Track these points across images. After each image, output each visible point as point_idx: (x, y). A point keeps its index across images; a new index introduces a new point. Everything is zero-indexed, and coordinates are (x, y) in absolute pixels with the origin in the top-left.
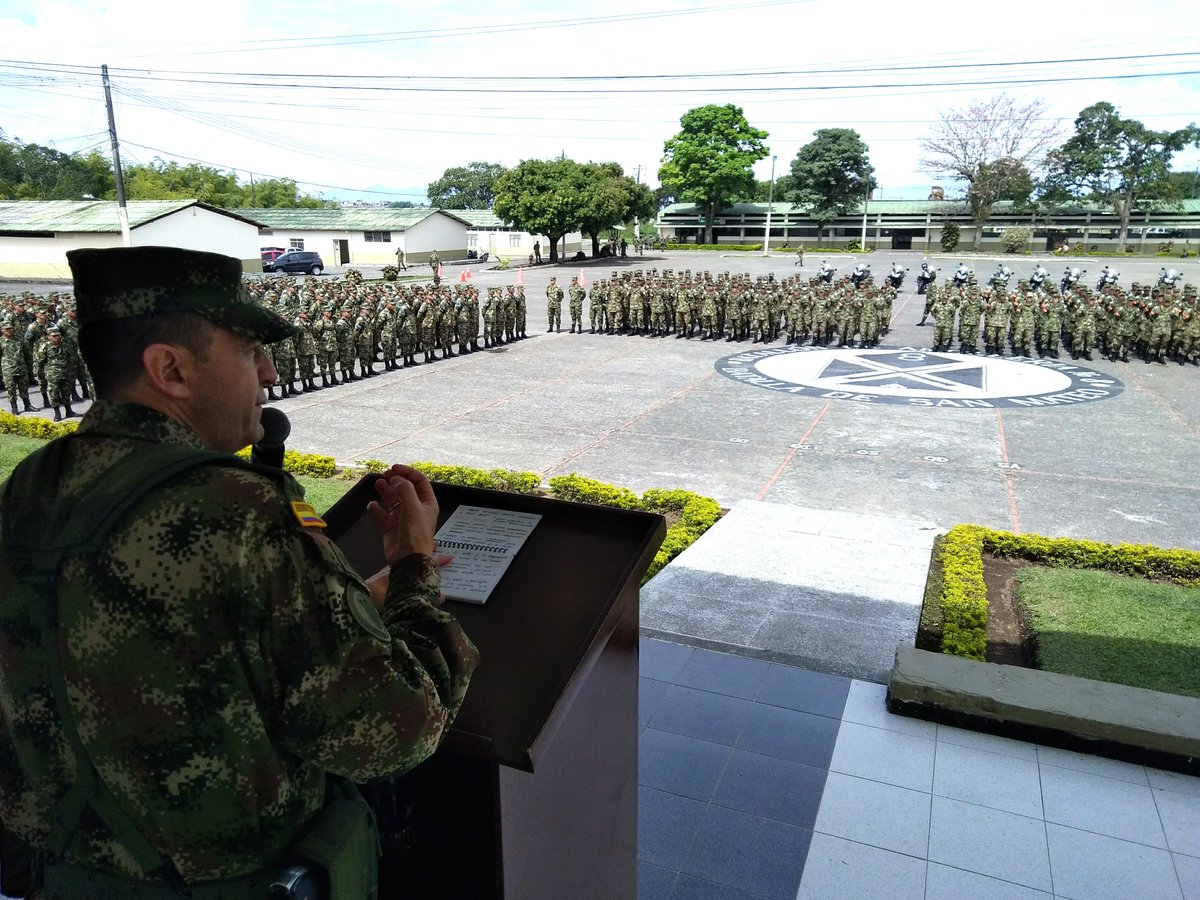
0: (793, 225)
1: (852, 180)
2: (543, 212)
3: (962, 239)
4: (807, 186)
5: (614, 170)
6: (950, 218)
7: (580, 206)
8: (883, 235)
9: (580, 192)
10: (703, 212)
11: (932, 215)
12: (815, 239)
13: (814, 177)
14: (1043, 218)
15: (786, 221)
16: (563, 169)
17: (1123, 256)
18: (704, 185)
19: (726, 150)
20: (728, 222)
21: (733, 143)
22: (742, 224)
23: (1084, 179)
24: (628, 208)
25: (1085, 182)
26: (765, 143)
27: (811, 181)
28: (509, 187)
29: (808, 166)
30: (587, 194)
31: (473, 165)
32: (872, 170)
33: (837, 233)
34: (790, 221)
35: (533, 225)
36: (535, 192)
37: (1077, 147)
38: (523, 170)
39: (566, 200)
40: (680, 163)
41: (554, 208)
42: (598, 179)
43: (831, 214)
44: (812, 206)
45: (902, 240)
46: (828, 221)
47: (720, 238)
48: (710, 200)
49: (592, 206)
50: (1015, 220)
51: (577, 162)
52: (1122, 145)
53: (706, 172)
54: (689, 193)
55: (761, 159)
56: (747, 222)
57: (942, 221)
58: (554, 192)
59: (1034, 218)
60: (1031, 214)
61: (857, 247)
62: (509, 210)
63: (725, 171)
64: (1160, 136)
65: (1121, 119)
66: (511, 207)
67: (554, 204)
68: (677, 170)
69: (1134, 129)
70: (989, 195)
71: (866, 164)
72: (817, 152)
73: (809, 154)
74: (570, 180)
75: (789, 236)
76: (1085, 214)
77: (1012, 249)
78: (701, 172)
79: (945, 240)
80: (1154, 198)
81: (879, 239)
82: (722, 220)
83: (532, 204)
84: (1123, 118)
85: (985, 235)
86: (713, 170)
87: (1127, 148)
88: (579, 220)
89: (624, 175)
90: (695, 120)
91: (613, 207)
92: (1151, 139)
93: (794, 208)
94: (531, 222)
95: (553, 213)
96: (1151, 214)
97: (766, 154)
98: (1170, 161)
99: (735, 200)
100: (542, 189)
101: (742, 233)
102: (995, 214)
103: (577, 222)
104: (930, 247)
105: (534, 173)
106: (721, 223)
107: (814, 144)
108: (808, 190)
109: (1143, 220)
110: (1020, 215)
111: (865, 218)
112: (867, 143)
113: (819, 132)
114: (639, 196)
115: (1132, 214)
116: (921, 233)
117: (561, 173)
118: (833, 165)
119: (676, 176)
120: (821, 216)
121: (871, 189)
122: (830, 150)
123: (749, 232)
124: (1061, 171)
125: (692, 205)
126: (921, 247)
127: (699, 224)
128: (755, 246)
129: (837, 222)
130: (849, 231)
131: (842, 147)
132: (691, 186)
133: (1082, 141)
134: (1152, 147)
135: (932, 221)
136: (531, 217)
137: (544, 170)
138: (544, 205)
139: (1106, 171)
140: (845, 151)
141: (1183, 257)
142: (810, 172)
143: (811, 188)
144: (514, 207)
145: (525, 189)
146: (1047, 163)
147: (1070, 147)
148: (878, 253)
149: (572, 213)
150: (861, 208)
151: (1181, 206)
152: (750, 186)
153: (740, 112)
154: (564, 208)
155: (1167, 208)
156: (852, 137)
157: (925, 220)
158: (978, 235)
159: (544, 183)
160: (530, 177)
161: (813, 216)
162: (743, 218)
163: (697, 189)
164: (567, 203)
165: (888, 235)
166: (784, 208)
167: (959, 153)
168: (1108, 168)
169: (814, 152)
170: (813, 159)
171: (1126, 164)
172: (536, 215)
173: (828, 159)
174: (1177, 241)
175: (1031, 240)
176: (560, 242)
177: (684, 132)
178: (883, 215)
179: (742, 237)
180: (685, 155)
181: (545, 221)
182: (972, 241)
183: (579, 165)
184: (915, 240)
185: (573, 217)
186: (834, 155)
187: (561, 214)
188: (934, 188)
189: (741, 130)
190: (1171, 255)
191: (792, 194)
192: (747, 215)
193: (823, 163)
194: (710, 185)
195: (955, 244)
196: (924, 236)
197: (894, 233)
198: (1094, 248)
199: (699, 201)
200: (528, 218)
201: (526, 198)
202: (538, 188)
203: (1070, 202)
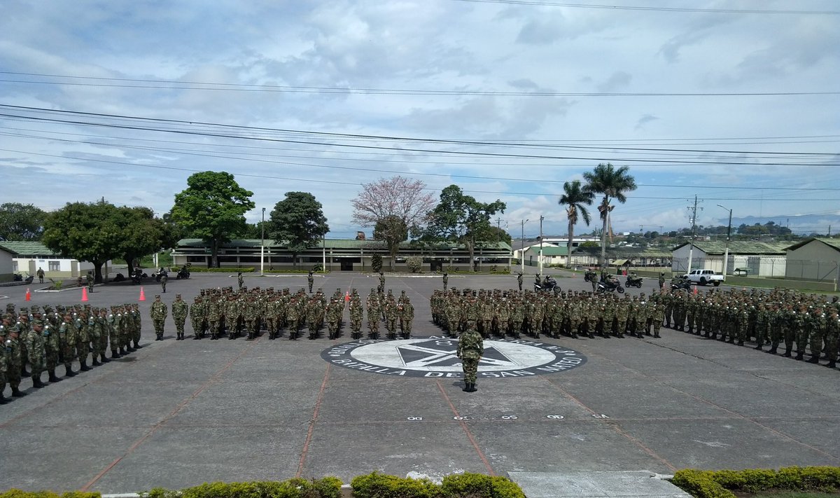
0: (274, 255)
1: (313, 226)
2: (90, 244)
3: (384, 265)
4: (284, 229)
5: (146, 214)
6: (375, 251)
7: (123, 239)
8: (334, 261)
9: (122, 229)
10: (208, 245)
11: (364, 249)
12: (292, 264)
13: (289, 223)
14: (428, 251)
15: (269, 252)
16: (104, 211)
17: (472, 274)
18: (209, 226)
19: (224, 203)
20: (228, 252)
21: (228, 198)
22: (238, 254)
23: (447, 229)
24: (161, 241)
25: (448, 231)
26: (251, 199)
27: (286, 226)
28: (58, 224)
29: (284, 215)
30: (129, 230)
31: (7, 205)
32: (326, 220)
33: (305, 260)
34: (271, 252)
35: (82, 254)
36: (83, 228)
37: (441, 210)
38: (70, 212)
39: (111, 234)
40: (190, 210)
41: (101, 241)
42: (136, 219)
43: (300, 247)
44: (288, 242)
45: (347, 265)
46: (299, 253)
47: (221, 264)
48: (214, 237)
49: (133, 239)
50: (413, 253)
51: (117, 206)
52: (465, 210)
53: (211, 218)
54: (199, 232)
55: (249, 210)
56: (241, 252)
57: (370, 253)
58: (99, 228)
59: (422, 251)
60: (420, 249)
61: (320, 270)
62: (58, 242)
63: (226, 217)
64: (483, 206)
65: (464, 195)
66: (60, 240)
67: (101, 238)
68: (187, 215)
69: (470, 201)
70: (397, 237)
71: (321, 216)
72: (289, 206)
73: (282, 208)
74: (113, 220)
75: (272, 262)
76: (449, 250)
77: (414, 271)
78: (207, 217)
79: (374, 264)
80: (484, 240)
81: (332, 264)
82: (223, 251)
83: (80, 237)
84: (464, 194)
85: (397, 262)
86: (217, 216)
87: (468, 212)
88: (123, 250)
89: (154, 217)
90: (199, 181)
91: (150, 240)
92: (479, 207)
93: (276, 243)
94: (80, 251)
95: (100, 245)
96: (483, 250)
97: (253, 207)
98: (489, 220)
99: (234, 237)
100: (88, 226)
101: (238, 260)
102: (400, 249)
103: (121, 251)
104: (364, 269)
105: (80, 214)
106: (223, 254)
107: (286, 201)
108: (286, 232)
109: (479, 253)
110: (414, 249)
111: (324, 250)
112: (321, 202)
113: (289, 193)
114: (167, 233)
115: (475, 249)
116: (358, 260)
117: (104, 214)
118: (301, 216)
119: (187, 219)
120: (295, 249)
121: (326, 232)
122: (297, 206)
123: (243, 260)
124: (434, 224)
125: (201, 240)
126: (360, 269)
127: (206, 254)
128: (249, 269)
129: (304, 253)
130: (314, 260)
131: (305, 205)
132: (201, 226)
133: (444, 207)
134: (481, 212)
135: (364, 253)
136: (80, 248)
137: (89, 211)
138: (91, 238)
139: (459, 225)
140: (308, 207)
141: (504, 273)
142: (285, 219)
143: (287, 230)
144: (63, 240)
145: (73, 226)
146: (426, 219)
147: (438, 210)
148: (333, 273)
149: (116, 245)
150: (321, 244)
151: (498, 245)
152: (243, 227)
153: (232, 177)
154: (110, 240)
155: (491, 246)
156: (311, 198)
157: (360, 253)
158: (393, 261)
159: (90, 221)
160: (77, 217)
161: (290, 249)
162: (238, 250)
163: (205, 229)
164: (112, 237)
165: (337, 262)
166: (270, 243)
167: (377, 210)
168: (460, 223)
169: (287, 207)
170: (286, 211)
171: (468, 221)
172: (84, 246)
173: (297, 211)
174: (498, 265)
175: (422, 265)
176: (104, 266)
177: (190, 189)
178: (334, 249)
179: (238, 263)
180: (193, 205)
181: (93, 251)
182: (389, 265)
183: (120, 208)
184: (354, 264)
185: (117, 248)
186: (301, 210)
187: (107, 245)
188: (359, 232)
189: (233, 190)
190: (498, 273)
191: (275, 234)
192: (240, 248)
193: (294, 214)
194: (215, 227)
195: (381, 267)
196: (360, 262)
197: (341, 260)
198: (457, 269)
199: (205, 237)
200: (77, 249)
201: (74, 233)
202: (84, 225)
203: (441, 242)
